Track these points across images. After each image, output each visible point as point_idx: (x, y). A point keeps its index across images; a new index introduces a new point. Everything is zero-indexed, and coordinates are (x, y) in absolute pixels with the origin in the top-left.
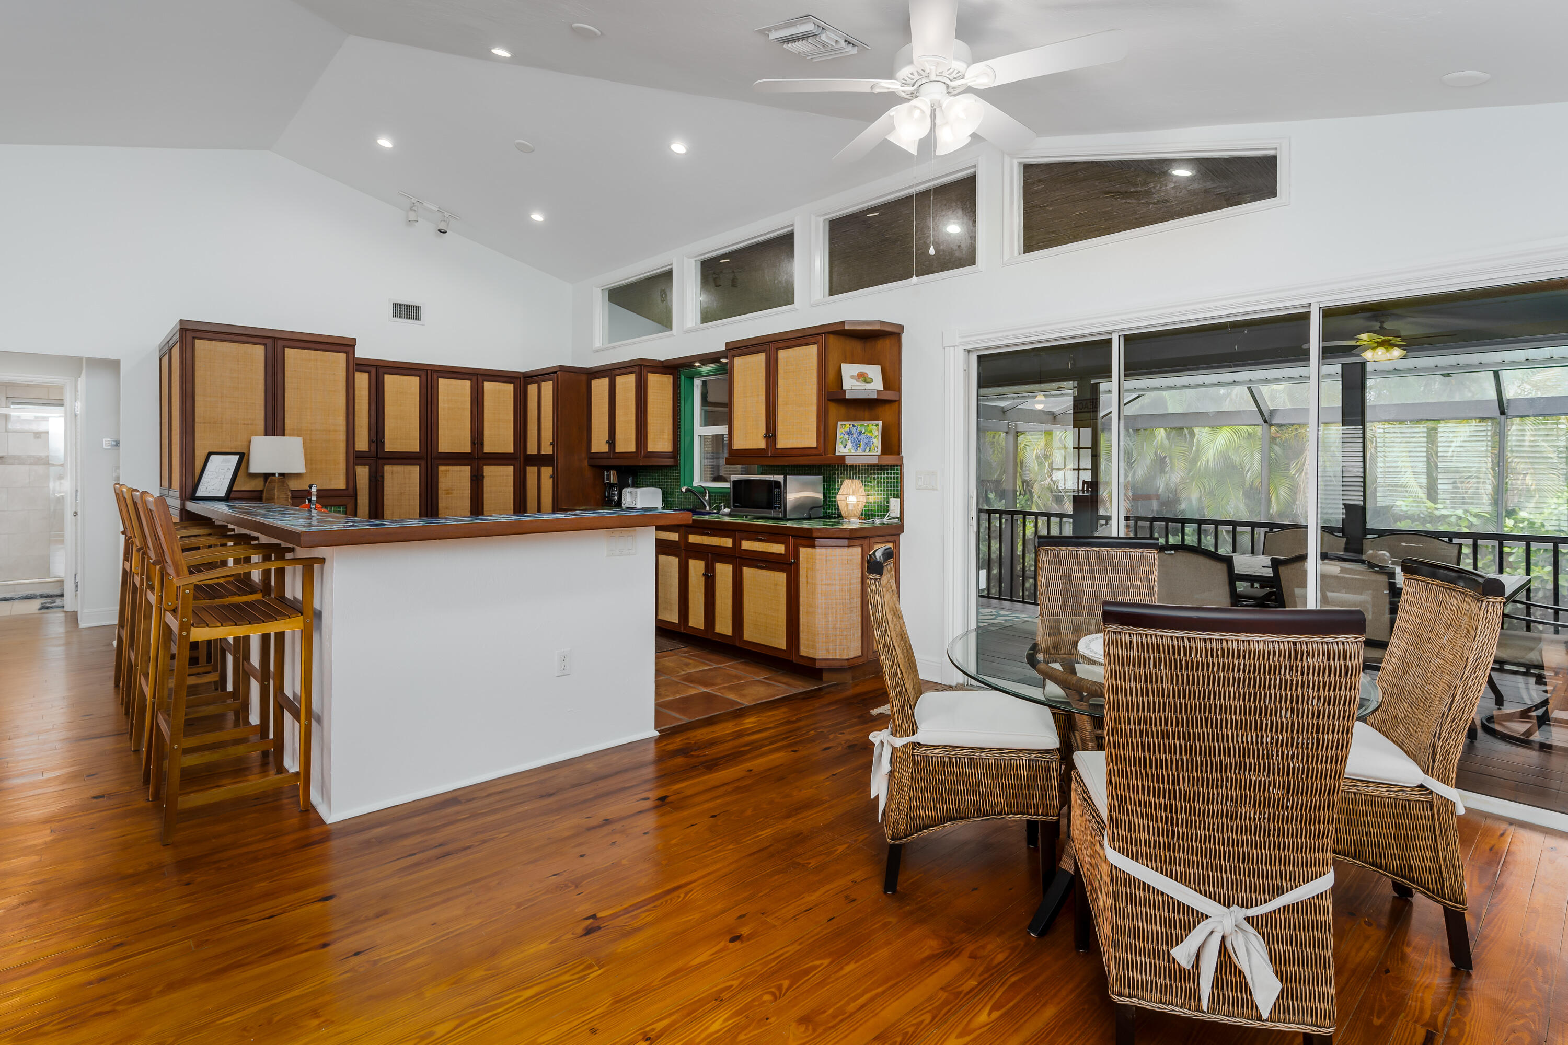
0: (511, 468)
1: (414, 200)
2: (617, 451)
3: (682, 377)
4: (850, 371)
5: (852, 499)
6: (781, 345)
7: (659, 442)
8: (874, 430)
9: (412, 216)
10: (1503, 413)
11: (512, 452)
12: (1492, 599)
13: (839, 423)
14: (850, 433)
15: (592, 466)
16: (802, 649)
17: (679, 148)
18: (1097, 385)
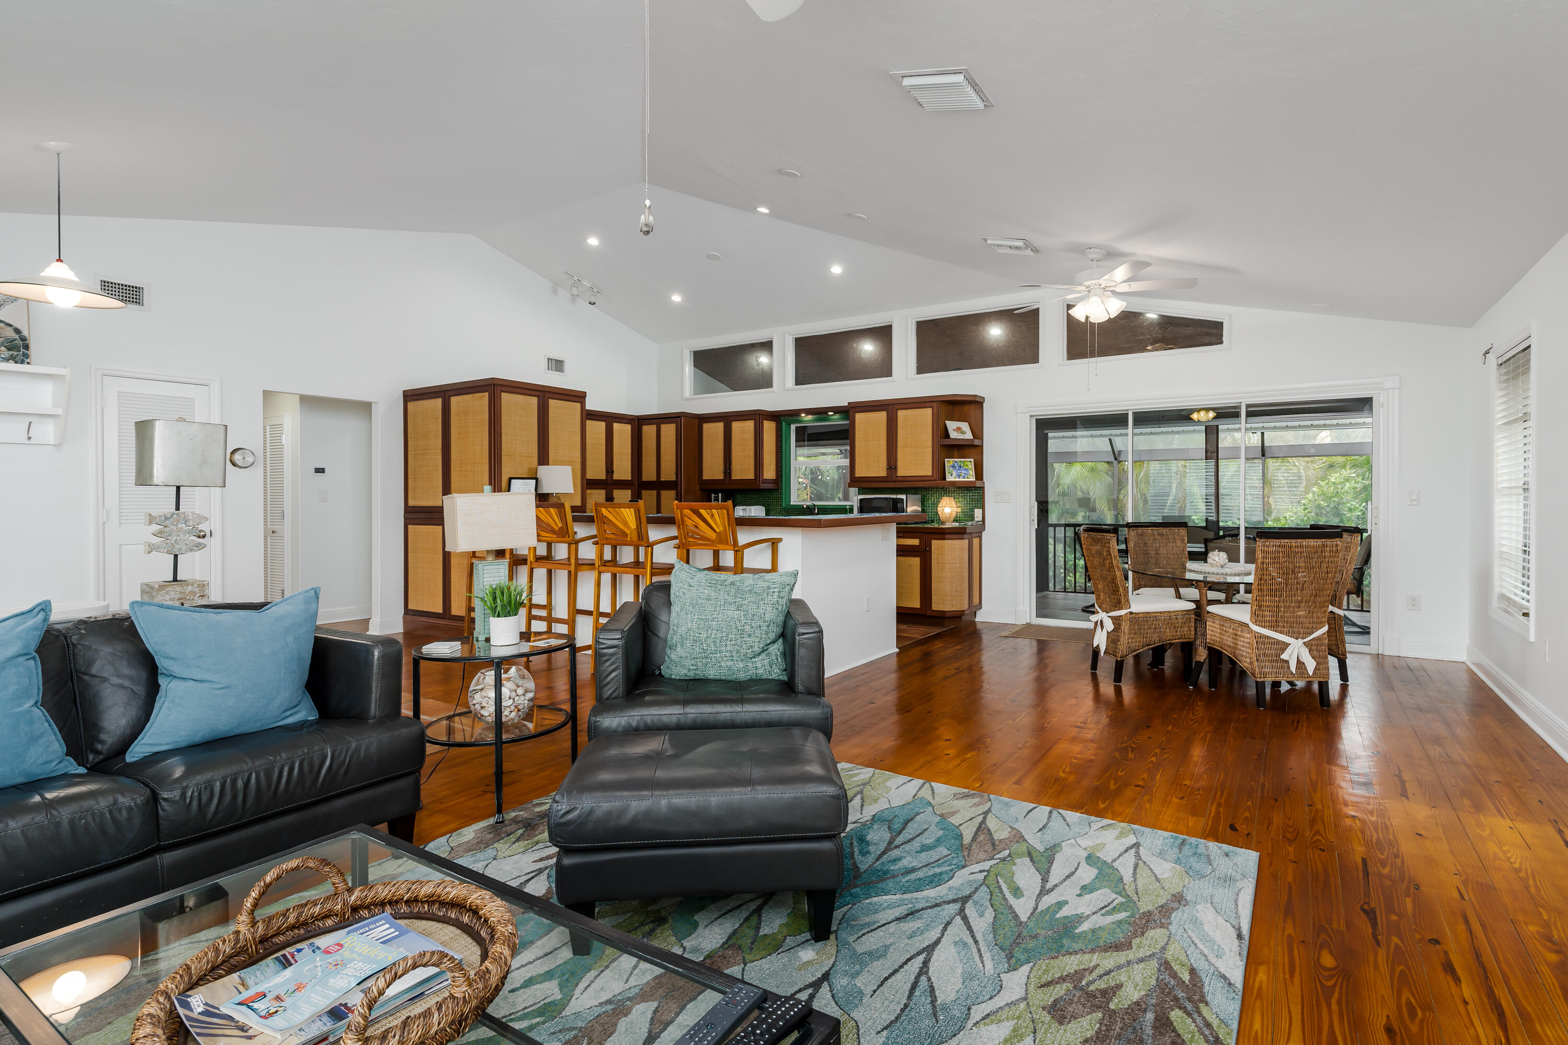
0: (629, 492)
1: (576, 279)
2: (733, 478)
3: (784, 423)
4: (951, 425)
5: (947, 510)
6: (901, 406)
7: (769, 473)
8: (969, 463)
9: (575, 291)
10: (1263, 455)
11: (630, 478)
12: (1356, 534)
13: (946, 460)
14: (953, 467)
15: (702, 490)
16: (933, 606)
17: (836, 270)
18: (1047, 434)
